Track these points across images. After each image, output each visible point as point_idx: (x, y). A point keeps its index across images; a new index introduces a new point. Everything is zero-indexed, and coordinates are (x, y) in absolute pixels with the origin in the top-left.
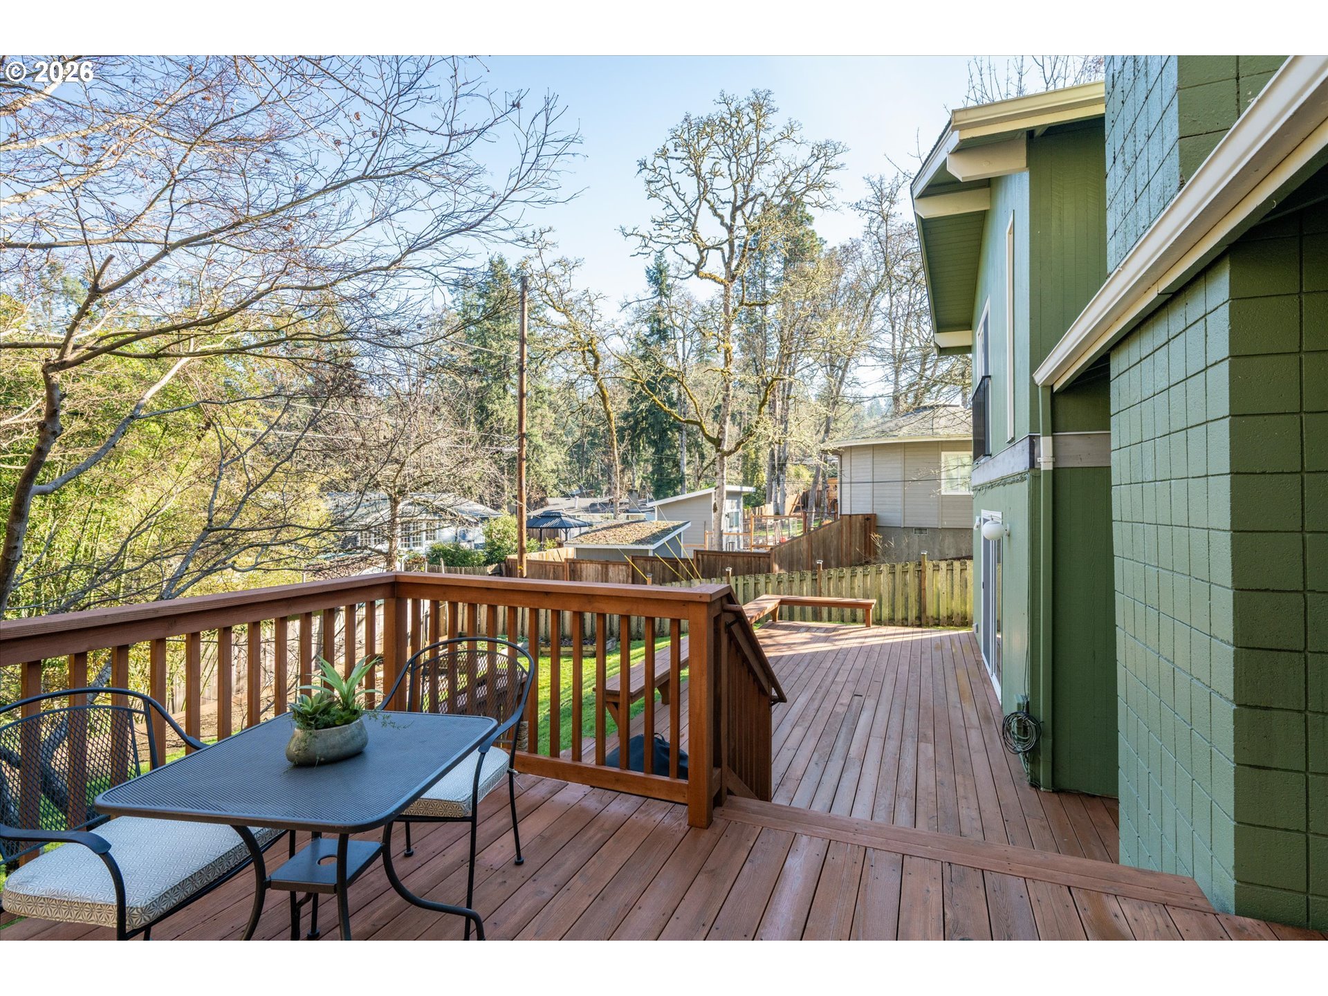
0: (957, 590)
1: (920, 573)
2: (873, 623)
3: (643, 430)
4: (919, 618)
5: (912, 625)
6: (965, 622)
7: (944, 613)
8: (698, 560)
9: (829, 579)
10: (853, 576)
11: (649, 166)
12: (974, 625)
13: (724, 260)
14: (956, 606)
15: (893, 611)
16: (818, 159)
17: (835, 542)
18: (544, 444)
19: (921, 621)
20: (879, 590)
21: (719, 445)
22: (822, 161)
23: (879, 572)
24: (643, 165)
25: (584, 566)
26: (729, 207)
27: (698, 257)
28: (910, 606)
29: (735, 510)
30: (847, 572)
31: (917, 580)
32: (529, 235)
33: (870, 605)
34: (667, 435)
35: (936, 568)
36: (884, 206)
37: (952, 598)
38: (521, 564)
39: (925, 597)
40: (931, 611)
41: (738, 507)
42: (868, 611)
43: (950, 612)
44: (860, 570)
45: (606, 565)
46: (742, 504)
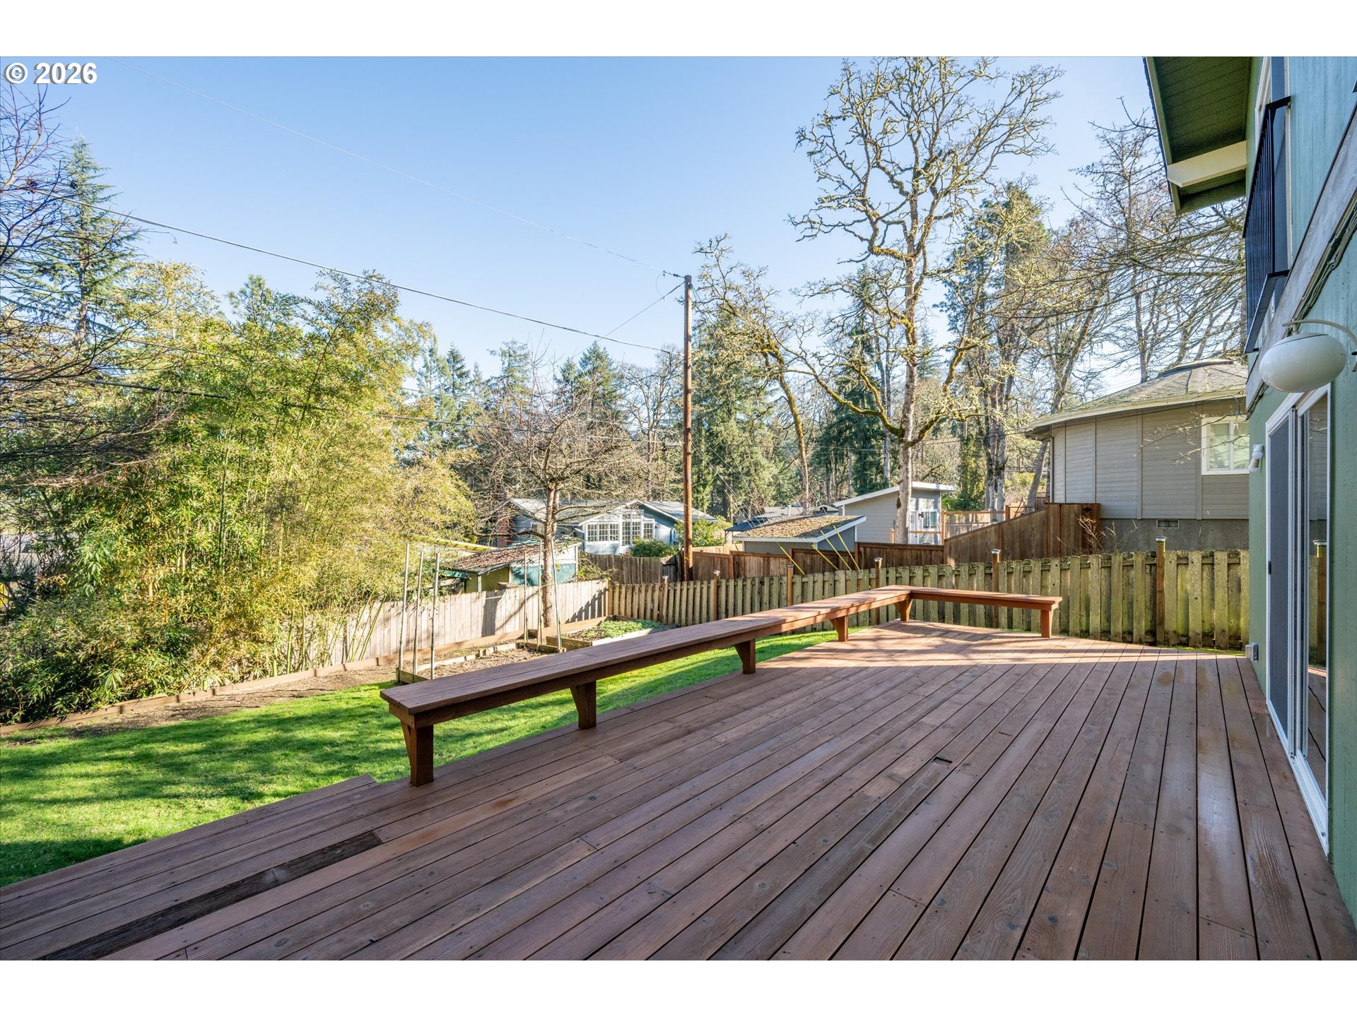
0: (1221, 595)
1: (1154, 566)
2: (1054, 633)
3: (846, 439)
4: (1152, 632)
5: (1140, 642)
6: (1235, 643)
7: (1195, 627)
8: (859, 553)
9: (1010, 574)
10: (1045, 570)
11: (809, 135)
12: (1251, 645)
13: (905, 234)
14: (1220, 617)
15: (1109, 620)
16: (1021, 93)
17: (1038, 536)
18: (764, 461)
19: (1155, 637)
20: (1086, 590)
21: (903, 435)
22: (1027, 95)
23: (1085, 566)
24: (802, 136)
25: (747, 558)
26: (910, 174)
27: (871, 231)
28: (1136, 614)
29: (932, 510)
30: (1036, 566)
31: (1148, 578)
32: (706, 245)
33: (1050, 604)
34: (870, 442)
35: (1183, 562)
36: (1125, 165)
37: (1212, 606)
38: (687, 555)
39: (1162, 603)
40: (1173, 623)
41: (936, 507)
42: (1045, 614)
43: (1207, 628)
44: (1055, 563)
45: (767, 557)
46: (940, 505)
